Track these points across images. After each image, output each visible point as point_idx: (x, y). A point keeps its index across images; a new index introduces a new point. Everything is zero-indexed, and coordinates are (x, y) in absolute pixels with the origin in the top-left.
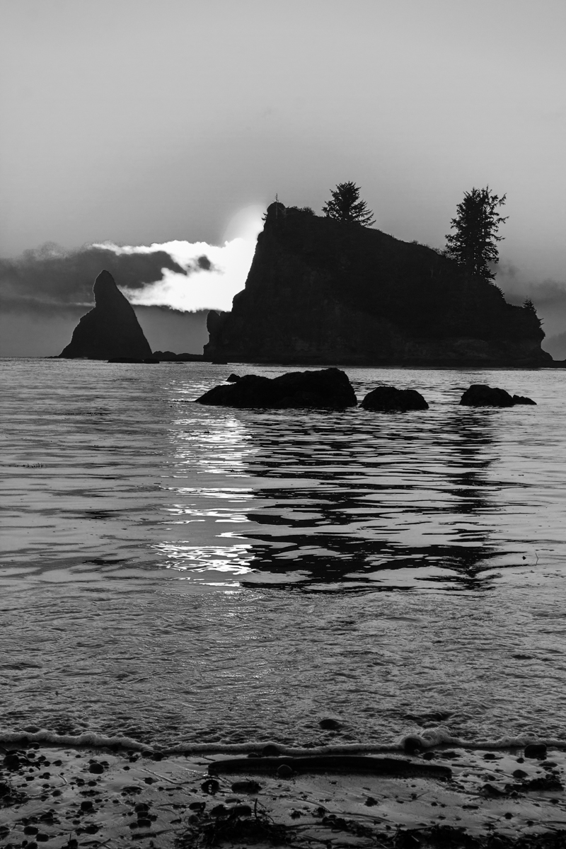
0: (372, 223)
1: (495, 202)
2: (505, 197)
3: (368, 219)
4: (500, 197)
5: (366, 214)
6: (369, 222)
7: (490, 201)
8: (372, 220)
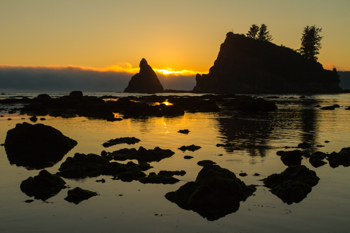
0: (272, 40)
1: (318, 31)
2: (321, 29)
3: (270, 38)
4: (320, 29)
5: (269, 36)
6: (270, 39)
7: (316, 31)
8: (272, 38)
